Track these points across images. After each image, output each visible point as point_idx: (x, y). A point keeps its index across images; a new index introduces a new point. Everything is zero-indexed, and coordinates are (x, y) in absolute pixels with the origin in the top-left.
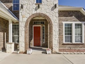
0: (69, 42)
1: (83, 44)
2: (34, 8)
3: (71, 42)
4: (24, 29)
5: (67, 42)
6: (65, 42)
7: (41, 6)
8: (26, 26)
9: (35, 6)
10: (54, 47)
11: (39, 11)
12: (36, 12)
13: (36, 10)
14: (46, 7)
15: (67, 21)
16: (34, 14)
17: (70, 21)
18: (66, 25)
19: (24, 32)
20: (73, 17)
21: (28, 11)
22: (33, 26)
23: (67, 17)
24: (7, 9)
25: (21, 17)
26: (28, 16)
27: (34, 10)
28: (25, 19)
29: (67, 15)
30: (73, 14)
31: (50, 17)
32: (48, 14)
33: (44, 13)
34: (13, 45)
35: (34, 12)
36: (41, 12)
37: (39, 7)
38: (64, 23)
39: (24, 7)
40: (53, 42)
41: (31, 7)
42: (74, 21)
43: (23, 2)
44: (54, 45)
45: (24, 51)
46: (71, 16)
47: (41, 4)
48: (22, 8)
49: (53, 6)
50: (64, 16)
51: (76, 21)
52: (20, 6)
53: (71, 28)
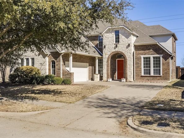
0: (148, 74)
1: (161, 76)
2: (114, 47)
3: (150, 74)
4: (106, 64)
5: (146, 74)
6: (144, 74)
7: (118, 45)
8: (108, 61)
9: (114, 46)
10: (128, 78)
11: (117, 50)
12: (115, 50)
13: (115, 48)
14: (122, 46)
15: (145, 54)
16: (113, 52)
17: (148, 55)
18: (144, 58)
19: (106, 66)
20: (151, 50)
21: (109, 50)
22: (117, 59)
23: (146, 51)
24: (94, 46)
25: (104, 55)
26: (109, 53)
27: (113, 48)
28: (107, 56)
29: (145, 49)
30: (151, 48)
31: (125, 54)
32: (123, 52)
33: (120, 51)
34: (99, 76)
35: (114, 50)
36: (119, 50)
37: (117, 46)
38: (142, 56)
39: (107, 47)
40: (128, 73)
41: (111, 47)
42: (152, 54)
43: (105, 43)
44: (128, 76)
45: (106, 80)
46: (149, 49)
47: (118, 44)
48: (105, 48)
49: (127, 44)
50: (142, 50)
51: (154, 54)
52: (103, 46)
53: (150, 61)
